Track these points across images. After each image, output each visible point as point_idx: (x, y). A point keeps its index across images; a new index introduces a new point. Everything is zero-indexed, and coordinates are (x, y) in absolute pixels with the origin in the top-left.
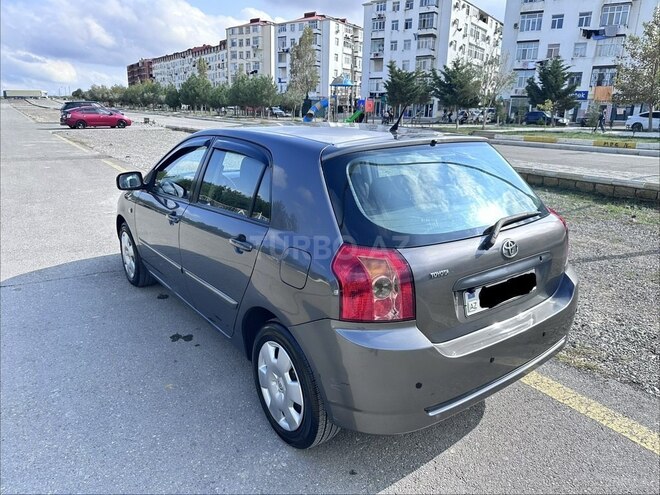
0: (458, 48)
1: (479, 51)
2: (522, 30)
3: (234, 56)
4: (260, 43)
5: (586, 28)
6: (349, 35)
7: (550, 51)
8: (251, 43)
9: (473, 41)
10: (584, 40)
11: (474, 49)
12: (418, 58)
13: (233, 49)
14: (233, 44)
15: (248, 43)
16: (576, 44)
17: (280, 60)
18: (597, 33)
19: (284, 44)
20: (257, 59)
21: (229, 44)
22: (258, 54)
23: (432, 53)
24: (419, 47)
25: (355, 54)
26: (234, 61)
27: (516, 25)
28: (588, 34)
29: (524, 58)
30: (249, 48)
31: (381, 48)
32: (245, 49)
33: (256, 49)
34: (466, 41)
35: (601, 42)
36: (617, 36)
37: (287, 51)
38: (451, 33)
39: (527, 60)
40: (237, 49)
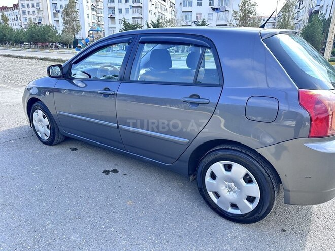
0: (153, 14)
1: (163, 16)
2: (184, 6)
3: (24, 13)
4: (41, 6)
5: (212, 7)
6: (94, 4)
7: (197, 17)
8: (35, 6)
9: (160, 11)
10: (212, 12)
11: (161, 15)
12: (134, 18)
13: (24, 9)
14: (23, 6)
15: (33, 6)
16: (208, 14)
17: (55, 17)
18: (217, 9)
19: (56, 8)
20: (39, 15)
21: (20, 6)
22: (40, 13)
23: (140, 16)
24: (133, 12)
25: (98, 15)
26: (25, 16)
27: (181, 3)
28: (214, 9)
29: (186, 20)
30: (34, 9)
31: (113, 12)
32: (31, 9)
33: (38, 10)
34: (156, 10)
35: (219, 13)
36: (226, 11)
37: (58, 12)
38: (149, 6)
39: (187, 21)
40: (26, 9)
